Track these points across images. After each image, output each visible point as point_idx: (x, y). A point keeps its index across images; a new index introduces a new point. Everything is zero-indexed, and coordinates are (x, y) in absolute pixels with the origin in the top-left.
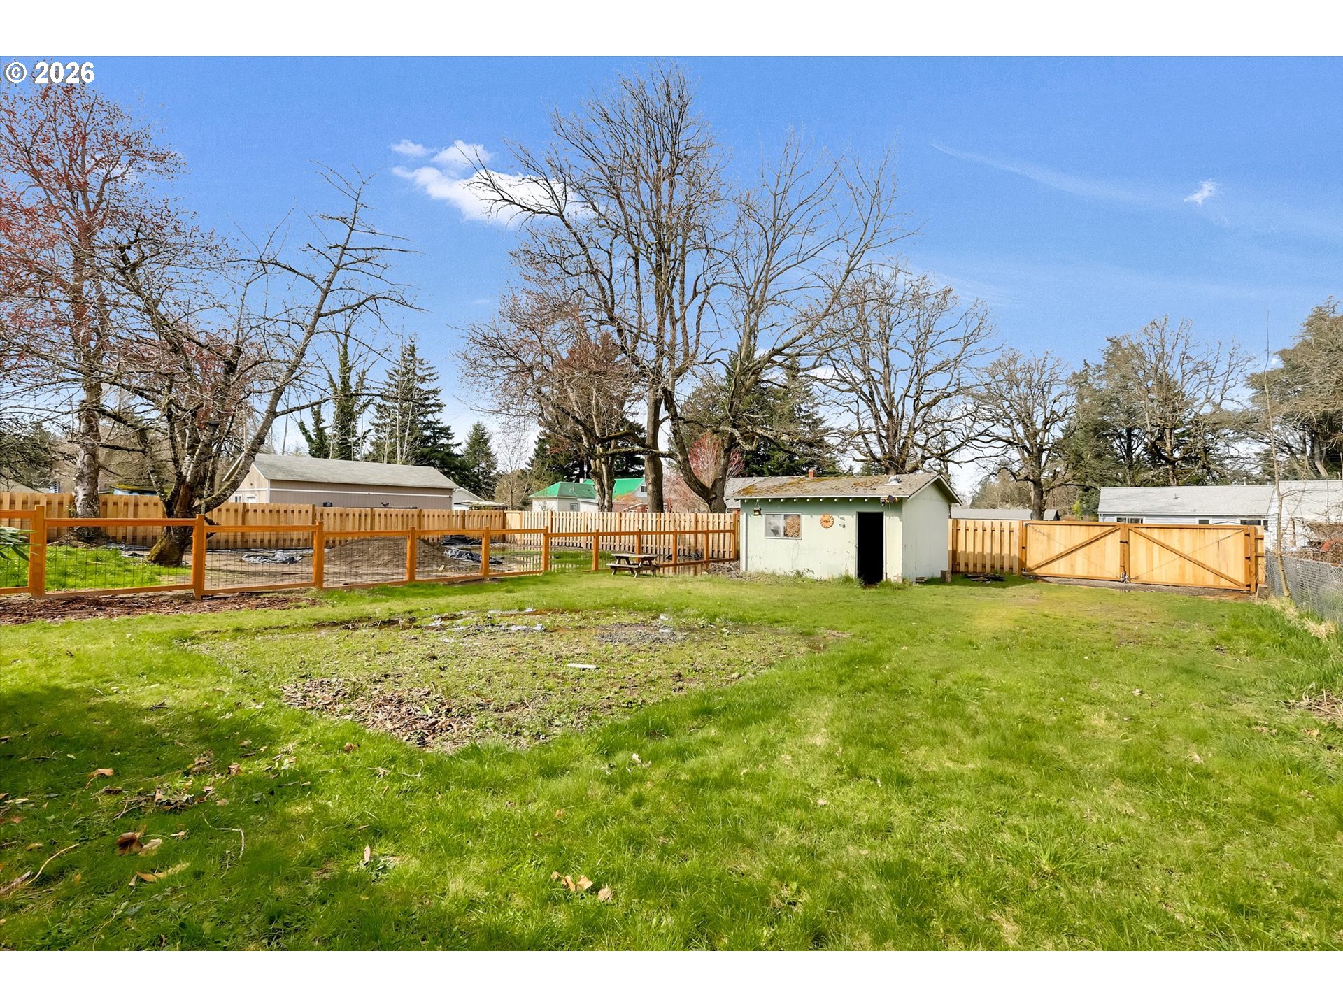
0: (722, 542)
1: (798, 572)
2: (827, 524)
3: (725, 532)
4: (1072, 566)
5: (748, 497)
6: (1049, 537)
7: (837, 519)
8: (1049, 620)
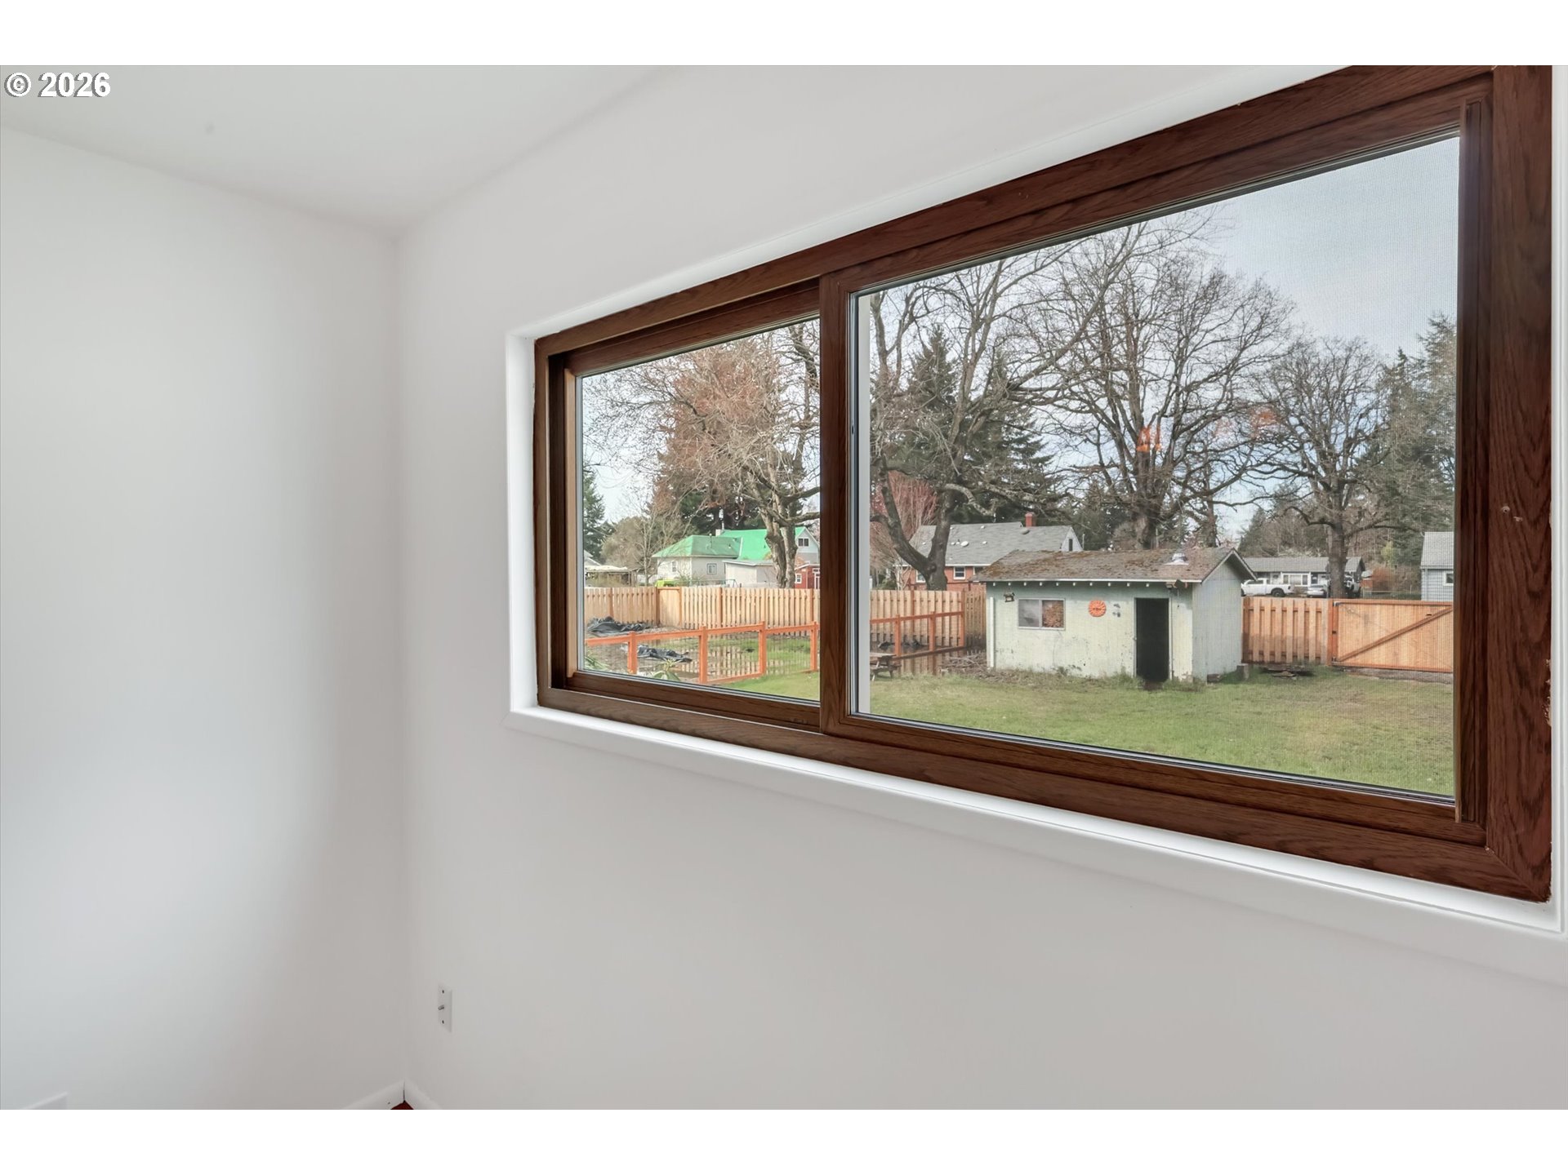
0: (947, 627)
1: (1061, 669)
2: (1097, 612)
3: (951, 614)
4: (1396, 654)
5: (996, 579)
6: (1366, 618)
7: (1110, 605)
8: (1381, 732)
